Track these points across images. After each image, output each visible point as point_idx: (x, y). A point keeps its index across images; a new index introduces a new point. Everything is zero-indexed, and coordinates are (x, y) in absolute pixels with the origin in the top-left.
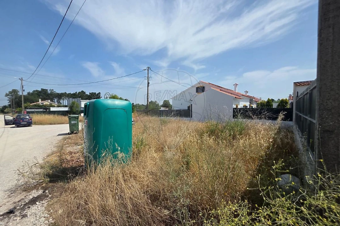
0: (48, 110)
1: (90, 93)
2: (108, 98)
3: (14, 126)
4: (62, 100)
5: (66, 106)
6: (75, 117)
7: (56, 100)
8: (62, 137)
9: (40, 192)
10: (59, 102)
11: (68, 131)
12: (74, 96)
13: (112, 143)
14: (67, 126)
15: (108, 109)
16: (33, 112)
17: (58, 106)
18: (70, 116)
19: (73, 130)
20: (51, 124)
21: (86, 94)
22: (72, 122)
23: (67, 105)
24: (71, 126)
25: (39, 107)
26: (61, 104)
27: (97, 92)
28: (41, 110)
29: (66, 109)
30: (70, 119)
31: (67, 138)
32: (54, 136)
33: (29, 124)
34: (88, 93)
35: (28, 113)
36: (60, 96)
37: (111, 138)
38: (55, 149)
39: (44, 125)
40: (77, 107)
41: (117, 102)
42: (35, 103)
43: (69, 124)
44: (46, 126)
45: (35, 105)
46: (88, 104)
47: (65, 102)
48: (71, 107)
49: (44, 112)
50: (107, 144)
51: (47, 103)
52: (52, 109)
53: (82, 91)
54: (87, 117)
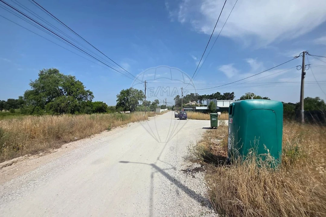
0: (195, 109)
1: (224, 94)
2: (252, 99)
3: (178, 118)
4: (203, 101)
5: (206, 106)
6: (215, 115)
7: (199, 101)
8: (205, 130)
9: (199, 166)
10: (200, 103)
11: (209, 126)
12: (211, 97)
13: (258, 144)
14: (209, 122)
15: (253, 109)
16: (187, 110)
17: (201, 106)
18: (211, 114)
19: (214, 126)
20: (197, 119)
21: (221, 94)
22: (213, 119)
23: (206, 104)
24: (212, 122)
25: (190, 106)
26: (202, 104)
27: (231, 92)
28: (191, 109)
29: (206, 108)
30: (211, 116)
31: (210, 132)
32: (200, 129)
33: (185, 118)
34: (222, 94)
35: (184, 110)
36: (201, 98)
37: (257, 138)
38: (203, 139)
39: (193, 119)
40: (214, 107)
41: (263, 102)
42: (188, 104)
43: (210, 121)
44: (194, 120)
45: (188, 105)
46: (234, 104)
47: (205, 102)
48: (210, 107)
49: (192, 110)
50: (253, 144)
51: (194, 103)
52: (197, 108)
53: (218, 93)
54: (232, 116)
